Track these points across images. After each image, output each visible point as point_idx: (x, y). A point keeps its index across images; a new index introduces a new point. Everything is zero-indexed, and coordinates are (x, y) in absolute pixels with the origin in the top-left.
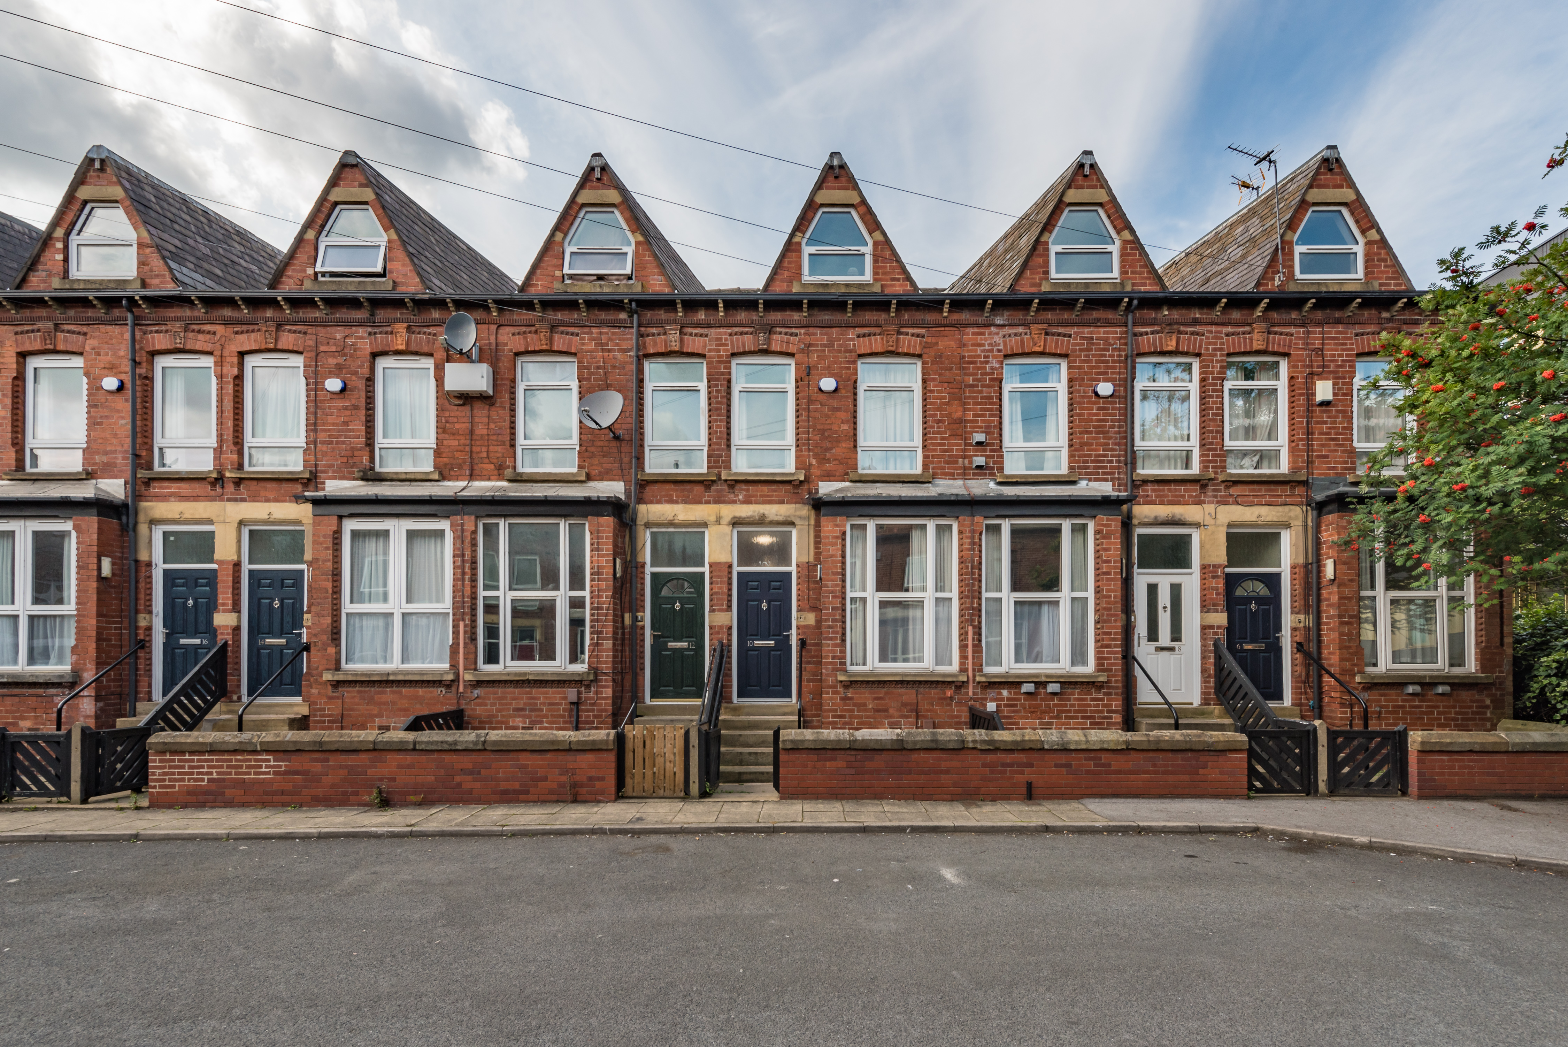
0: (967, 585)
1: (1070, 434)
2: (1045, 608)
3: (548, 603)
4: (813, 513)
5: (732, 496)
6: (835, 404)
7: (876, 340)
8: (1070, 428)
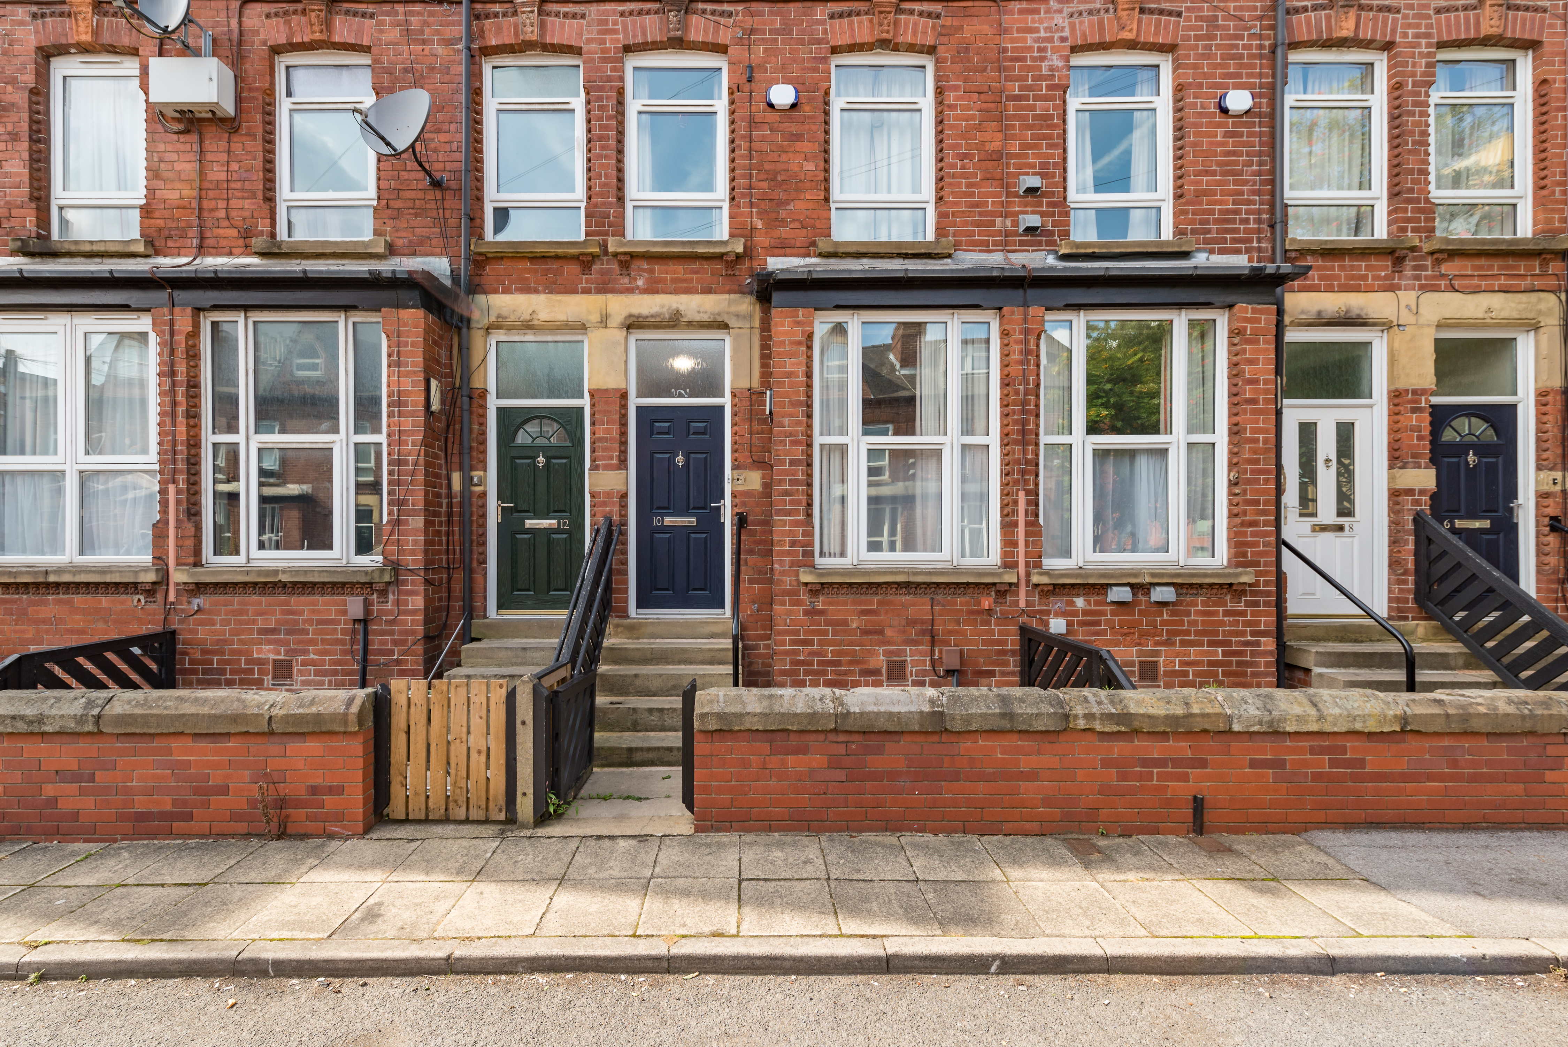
0: (1017, 422)
1: (1178, 178)
2: (1143, 464)
3: (318, 454)
4: (758, 307)
5: (626, 280)
6: (794, 128)
7: (860, 23)
8: (1177, 168)
